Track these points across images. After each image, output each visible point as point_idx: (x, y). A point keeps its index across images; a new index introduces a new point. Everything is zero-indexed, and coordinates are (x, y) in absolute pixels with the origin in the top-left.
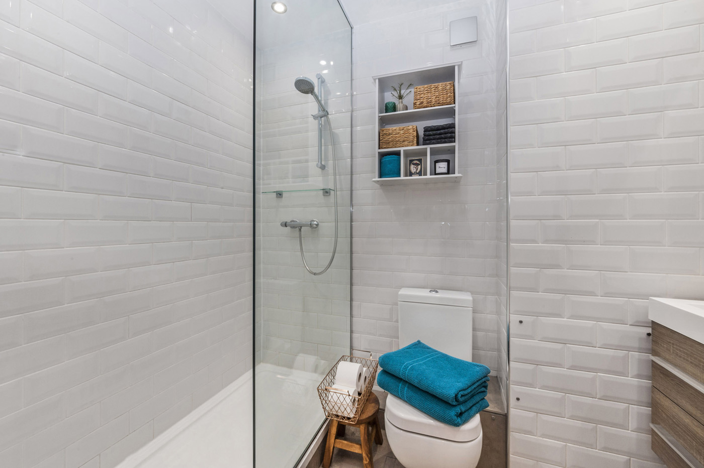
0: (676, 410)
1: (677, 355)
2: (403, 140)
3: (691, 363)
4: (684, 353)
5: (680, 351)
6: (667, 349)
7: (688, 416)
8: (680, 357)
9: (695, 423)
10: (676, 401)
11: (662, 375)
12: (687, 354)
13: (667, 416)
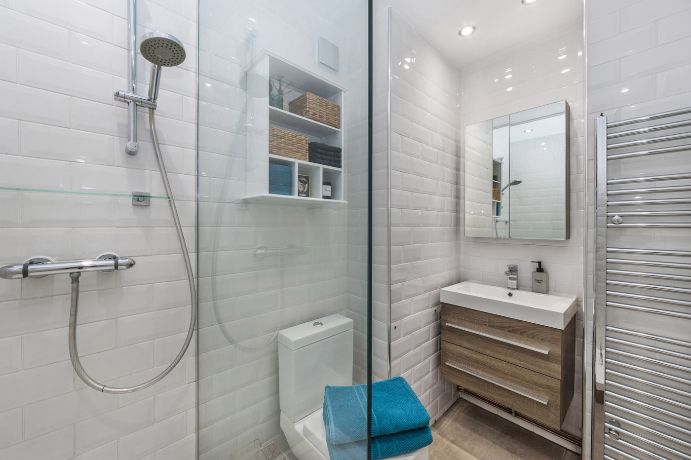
0: (458, 349)
1: (460, 319)
2: (295, 150)
3: (469, 321)
4: (465, 317)
5: (462, 316)
6: (453, 317)
7: (467, 350)
8: (462, 319)
9: (471, 352)
10: (459, 344)
11: (449, 333)
12: (466, 317)
13: (453, 354)
